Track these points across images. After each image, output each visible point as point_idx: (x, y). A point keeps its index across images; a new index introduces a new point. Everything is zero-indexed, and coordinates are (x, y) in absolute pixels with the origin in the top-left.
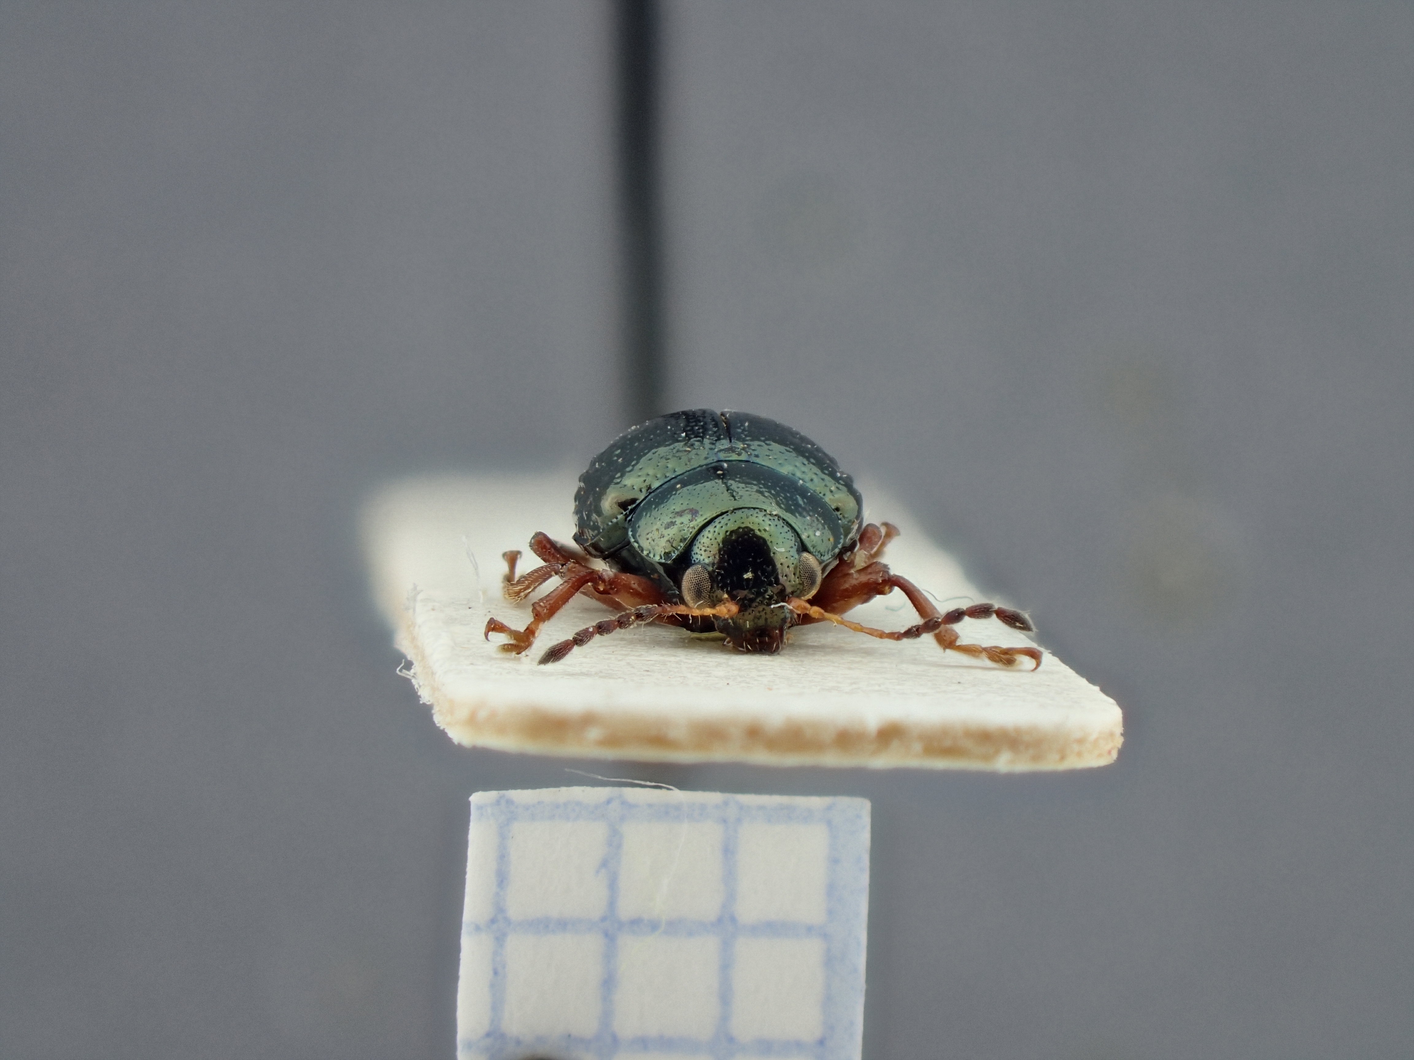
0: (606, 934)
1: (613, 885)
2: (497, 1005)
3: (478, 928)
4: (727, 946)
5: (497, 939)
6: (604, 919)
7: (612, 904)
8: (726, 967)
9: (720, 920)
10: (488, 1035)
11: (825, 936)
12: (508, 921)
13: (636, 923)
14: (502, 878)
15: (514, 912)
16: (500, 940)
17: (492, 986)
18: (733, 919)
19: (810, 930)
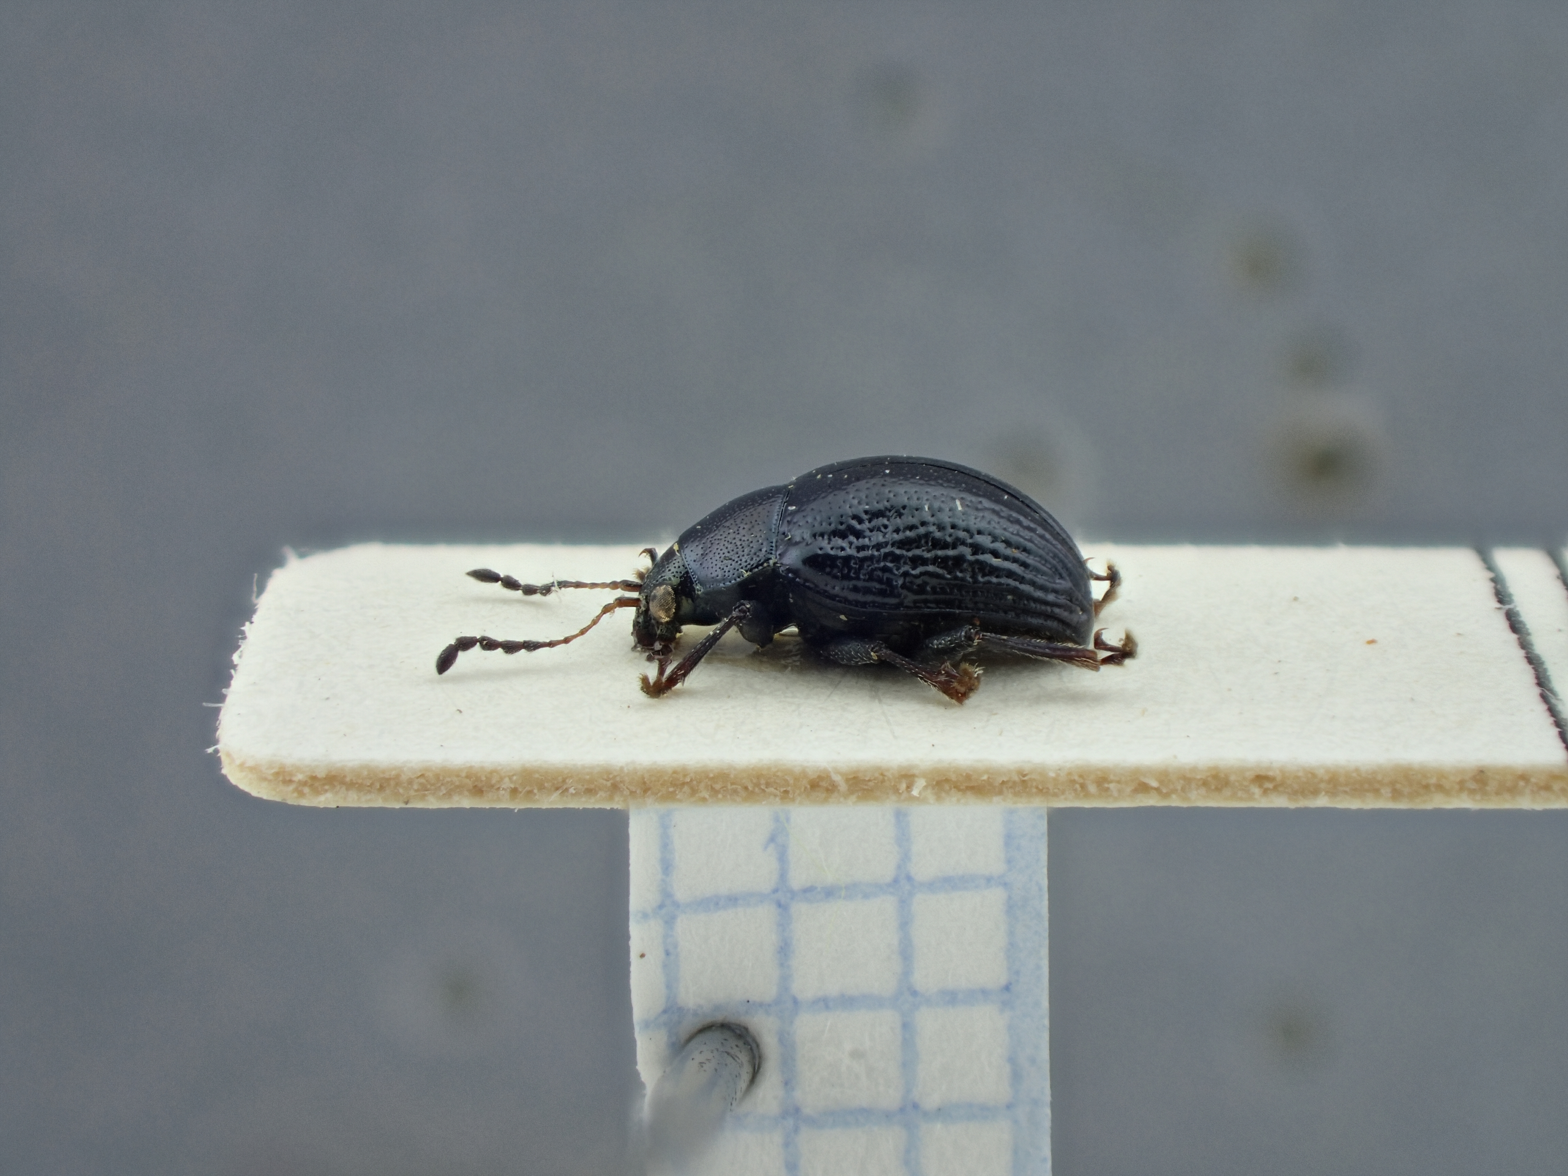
0: (779, 905)
1: (782, 857)
2: (671, 984)
3: (645, 916)
4: (904, 904)
5: (666, 922)
6: (776, 891)
7: (783, 875)
8: (905, 924)
9: (896, 881)
10: (665, 1011)
11: (1005, 884)
12: (676, 905)
13: (808, 890)
14: (667, 866)
15: (681, 894)
16: (670, 922)
17: (665, 966)
18: (909, 878)
19: (989, 880)
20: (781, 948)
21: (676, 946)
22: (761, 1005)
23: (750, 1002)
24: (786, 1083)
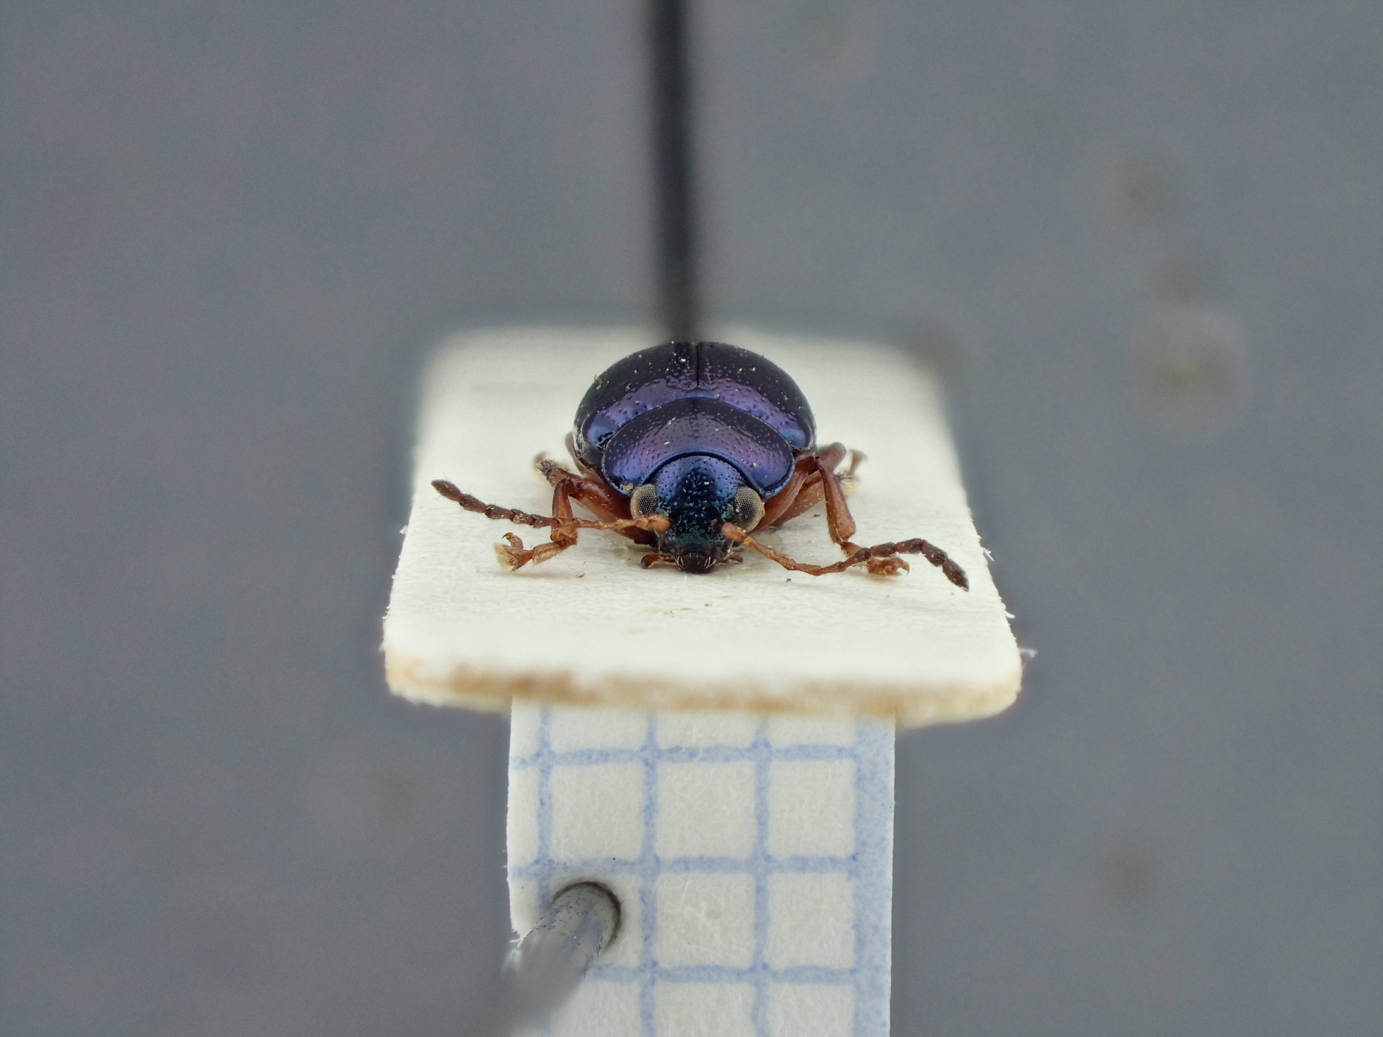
20: (647, 807)
21: (550, 798)
22: (626, 863)
23: (616, 860)
24: (646, 939)
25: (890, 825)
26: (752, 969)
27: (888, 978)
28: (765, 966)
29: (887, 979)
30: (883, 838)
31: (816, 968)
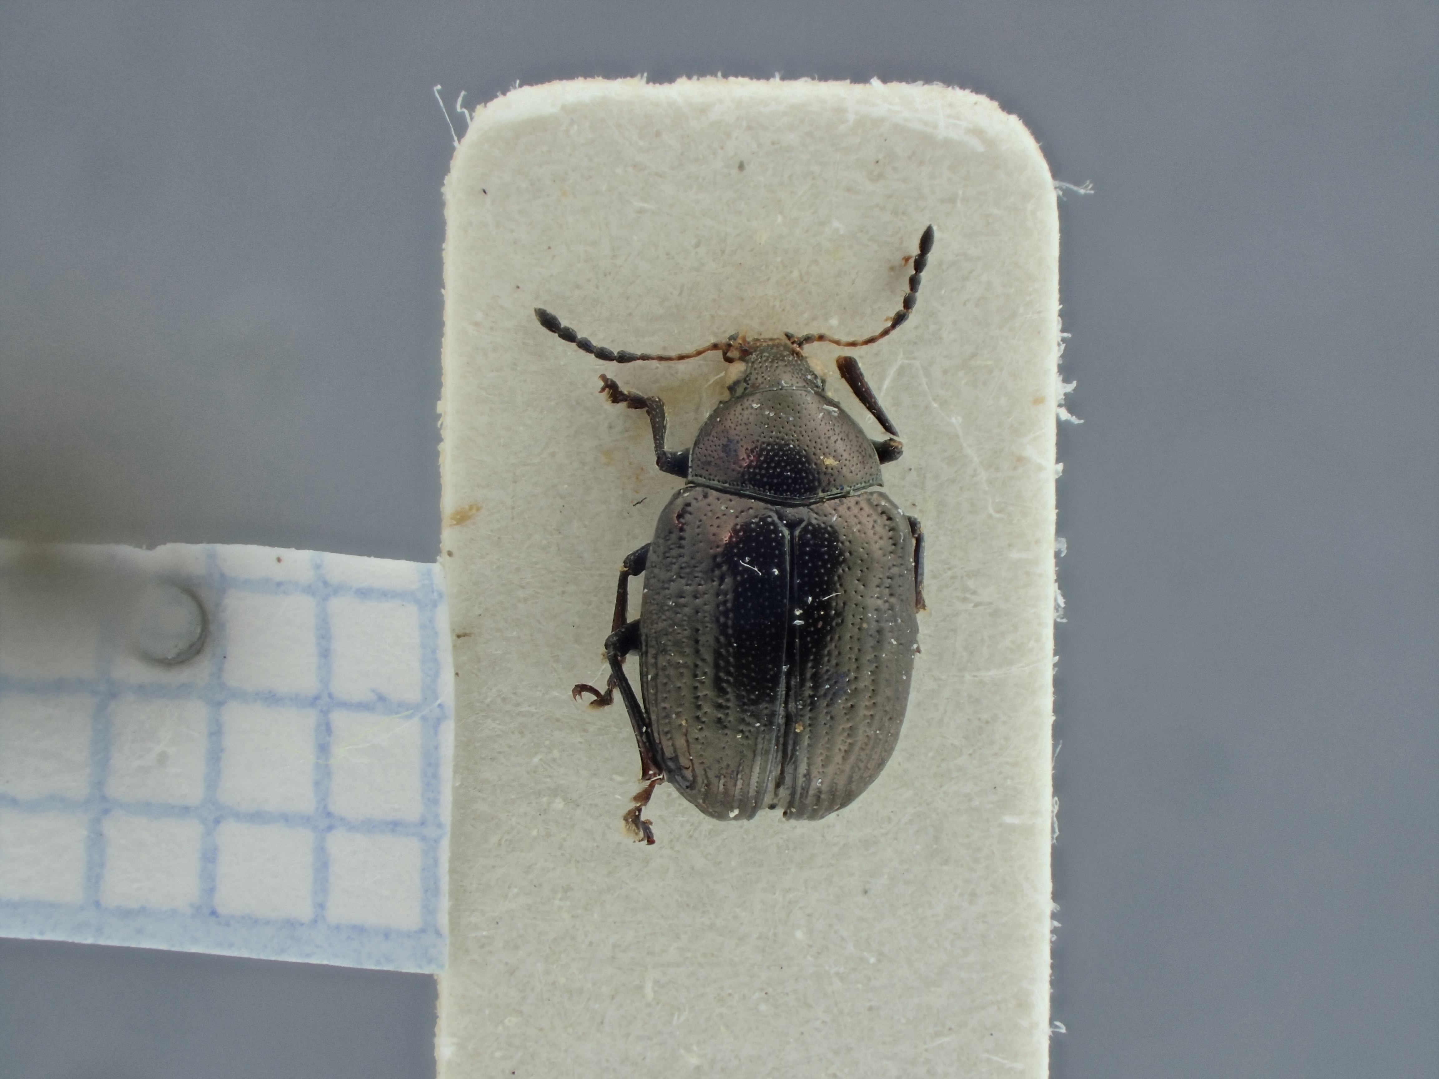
25: (245, 954)
26: (104, 798)
27: (89, 941)
28: (106, 812)
29: (88, 939)
30: (231, 945)
31: (102, 865)
